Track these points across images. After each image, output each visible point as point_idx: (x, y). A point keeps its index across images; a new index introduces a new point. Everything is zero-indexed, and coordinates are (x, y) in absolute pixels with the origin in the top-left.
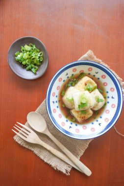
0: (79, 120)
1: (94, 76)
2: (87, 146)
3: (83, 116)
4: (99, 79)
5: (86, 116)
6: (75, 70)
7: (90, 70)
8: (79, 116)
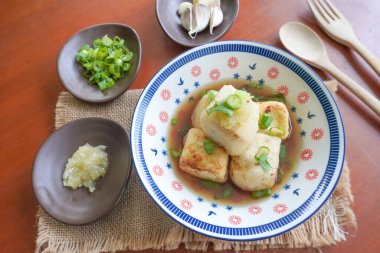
0: (185, 154)
1: (300, 121)
2: (141, 248)
3: (200, 153)
4: (303, 134)
5: (204, 162)
6: (273, 73)
7: (303, 98)
8: (194, 148)
